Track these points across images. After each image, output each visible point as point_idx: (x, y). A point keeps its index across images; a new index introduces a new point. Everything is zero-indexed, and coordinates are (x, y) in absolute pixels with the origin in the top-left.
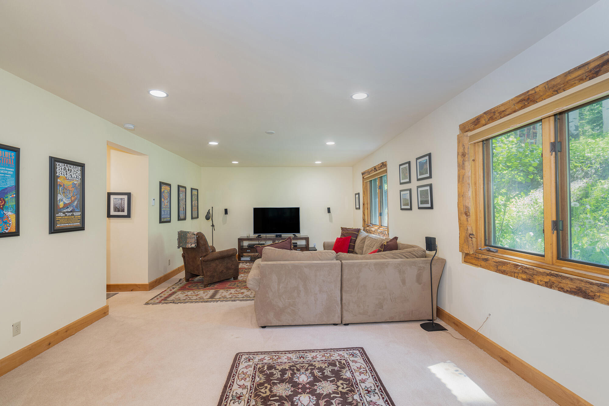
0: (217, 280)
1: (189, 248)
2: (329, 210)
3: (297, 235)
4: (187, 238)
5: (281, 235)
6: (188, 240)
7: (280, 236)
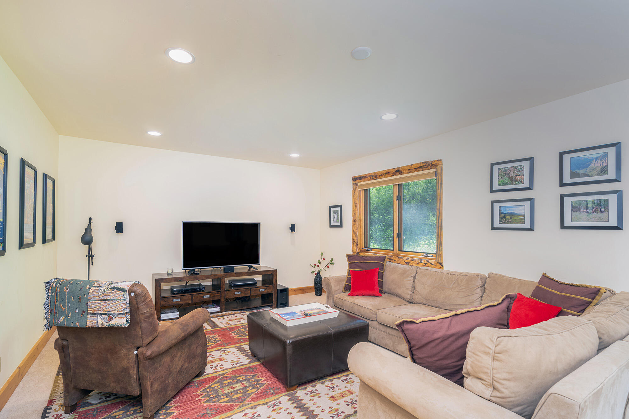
0: (173, 393)
1: (98, 329)
2: (293, 228)
3: (255, 266)
4: (90, 300)
5: (233, 267)
6: (92, 307)
7: (232, 270)
